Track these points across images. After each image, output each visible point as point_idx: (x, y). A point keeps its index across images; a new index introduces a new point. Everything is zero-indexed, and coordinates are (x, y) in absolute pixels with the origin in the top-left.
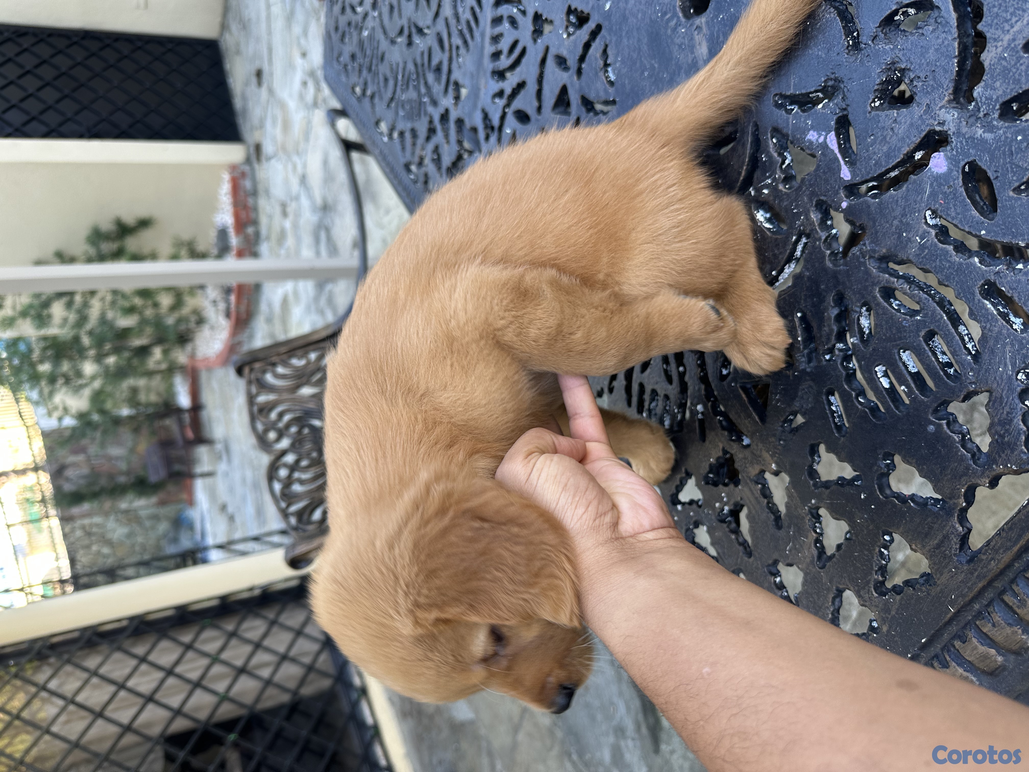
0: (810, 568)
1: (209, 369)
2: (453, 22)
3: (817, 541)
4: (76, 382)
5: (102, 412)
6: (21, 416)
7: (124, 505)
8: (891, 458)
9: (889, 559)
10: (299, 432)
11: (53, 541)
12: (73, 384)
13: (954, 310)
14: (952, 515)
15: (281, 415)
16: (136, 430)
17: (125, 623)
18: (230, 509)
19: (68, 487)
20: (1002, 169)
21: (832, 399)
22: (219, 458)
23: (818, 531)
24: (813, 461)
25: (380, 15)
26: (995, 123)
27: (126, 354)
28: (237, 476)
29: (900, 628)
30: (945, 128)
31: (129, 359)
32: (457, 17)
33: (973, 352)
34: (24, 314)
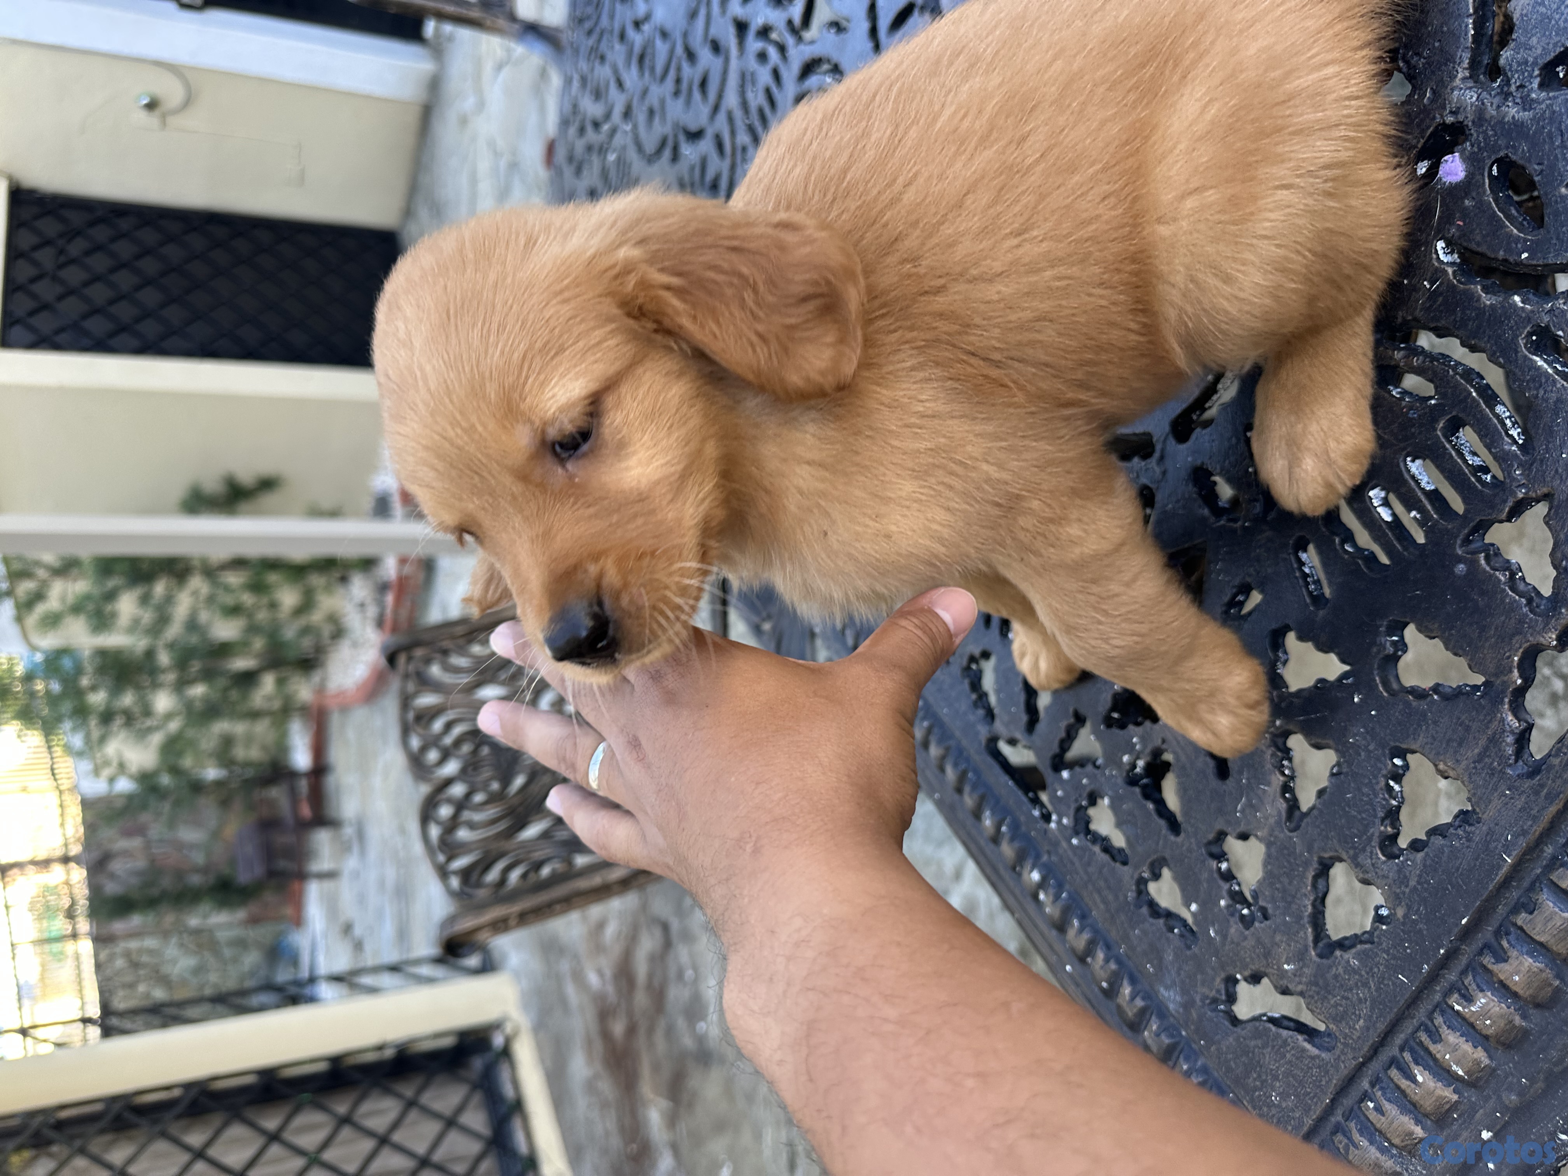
0: (1276, 833)
1: (345, 709)
2: (738, 114)
3: (1286, 788)
4: (143, 723)
5: (175, 771)
6: (53, 774)
7: (193, 921)
8: (1399, 633)
9: (1402, 797)
10: (475, 752)
11: (79, 975)
12: (138, 726)
13: (1488, 385)
14: (1502, 702)
15: (449, 726)
16: (225, 803)
17: (176, 1093)
18: (358, 931)
19: (111, 888)
20: (1549, 159)
21: (1304, 556)
22: (345, 848)
23: (1287, 772)
24: (1277, 659)
25: (635, 127)
26: (1534, 95)
27: (222, 682)
28: (372, 876)
29: (1426, 908)
30: (1461, 118)
31: (226, 690)
32: (745, 105)
33: (1521, 442)
34: (77, 609)
